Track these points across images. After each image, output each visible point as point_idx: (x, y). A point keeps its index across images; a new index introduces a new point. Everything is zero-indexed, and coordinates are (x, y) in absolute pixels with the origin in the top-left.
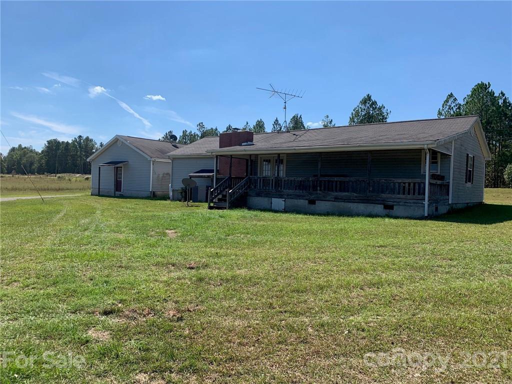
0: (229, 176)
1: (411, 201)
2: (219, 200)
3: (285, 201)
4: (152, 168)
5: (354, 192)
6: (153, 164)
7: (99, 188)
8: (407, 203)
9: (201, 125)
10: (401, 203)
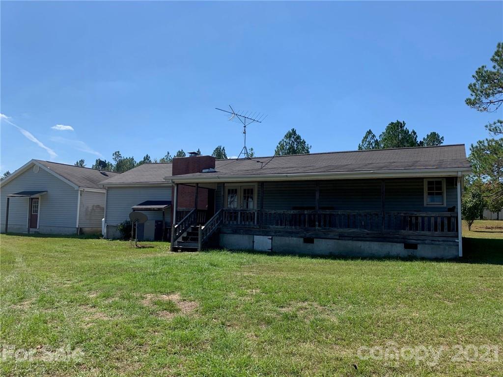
0: (194, 209)
1: (440, 239)
2: (184, 238)
3: (272, 239)
4: (79, 200)
5: (365, 229)
6: (81, 195)
7: (7, 225)
8: (435, 241)
9: (117, 154)
10: (426, 242)
